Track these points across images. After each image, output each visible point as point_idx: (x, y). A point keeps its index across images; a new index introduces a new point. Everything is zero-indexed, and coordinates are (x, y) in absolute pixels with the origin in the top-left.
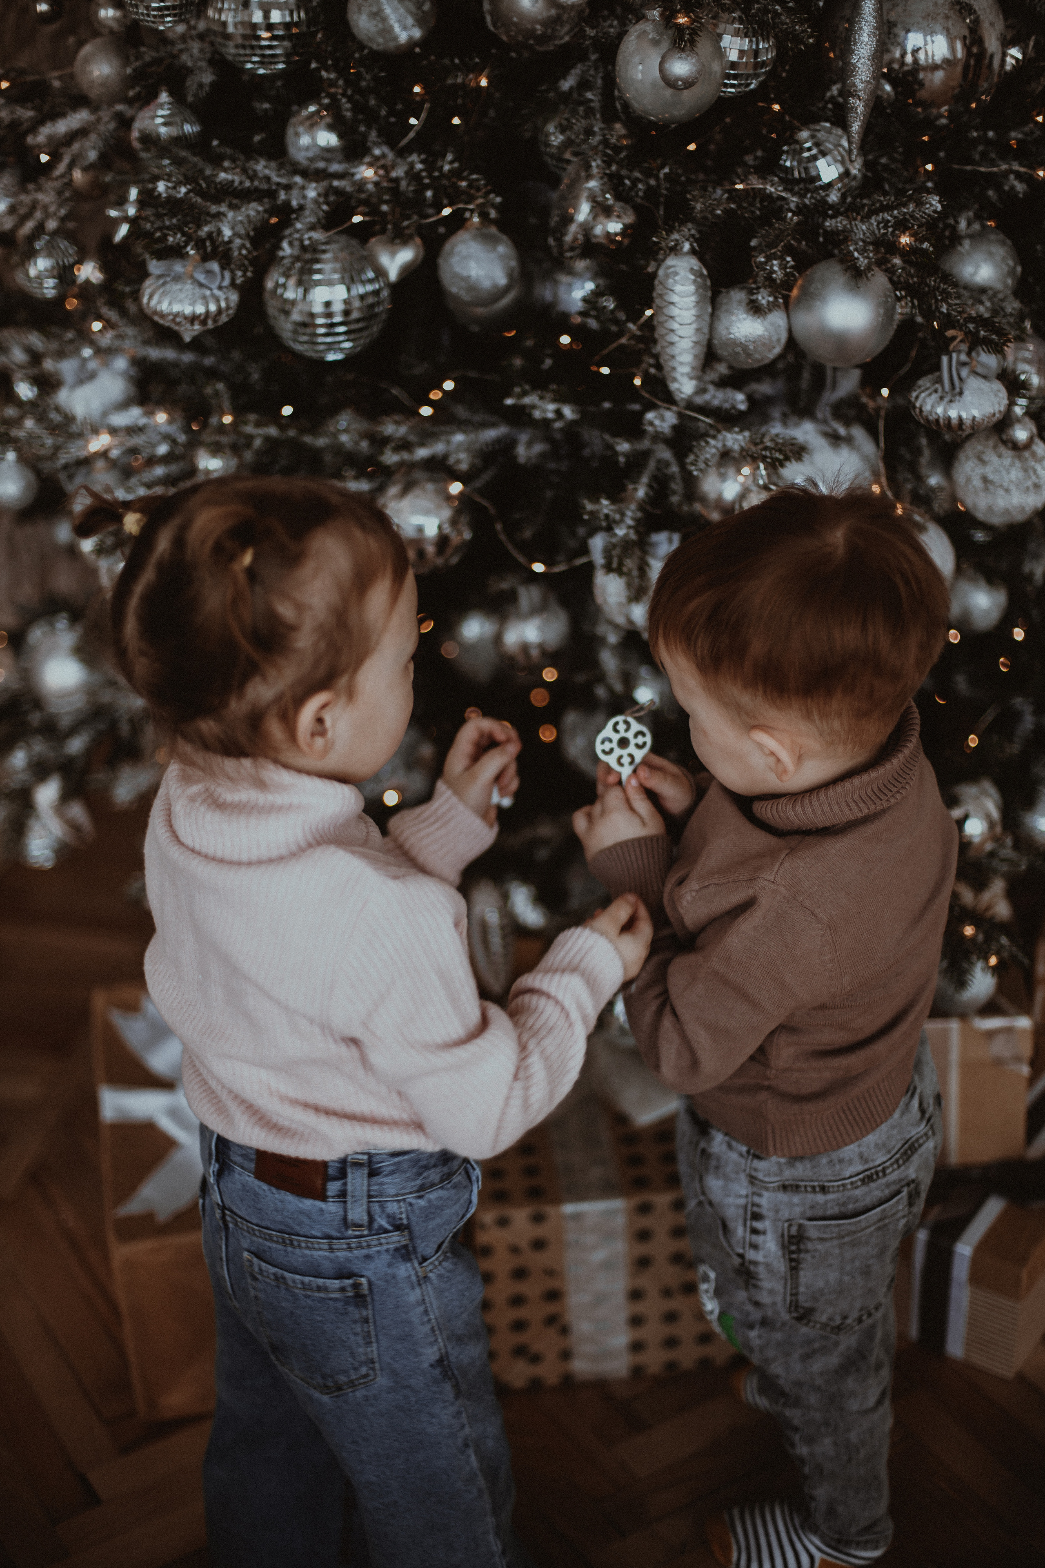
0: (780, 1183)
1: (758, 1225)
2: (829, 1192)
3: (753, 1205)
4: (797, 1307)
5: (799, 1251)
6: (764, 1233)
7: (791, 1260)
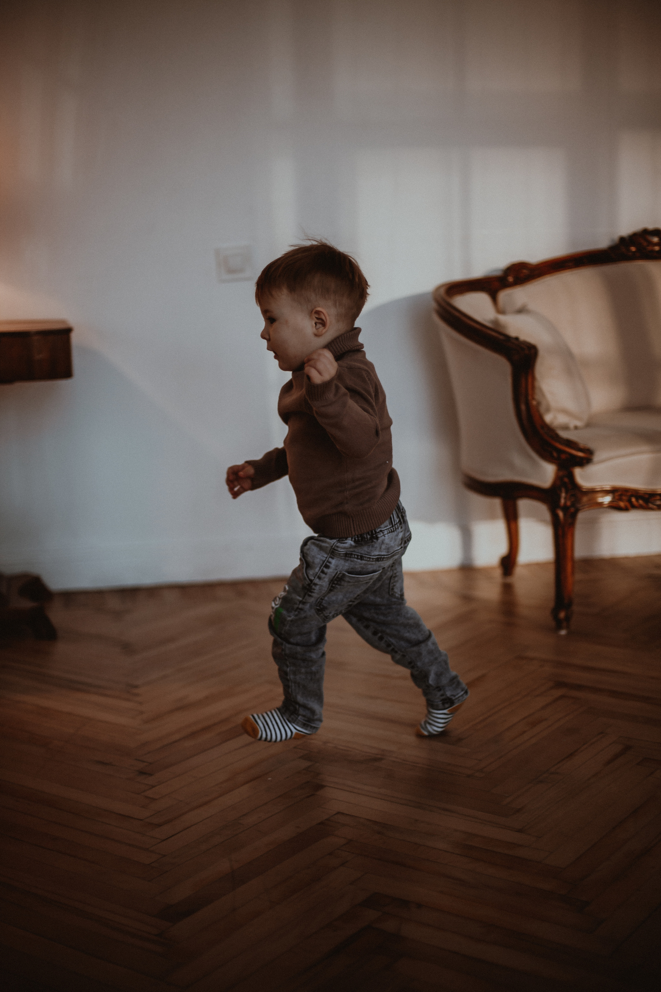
0: (345, 552)
1: (325, 570)
2: (363, 560)
3: (328, 561)
4: (320, 604)
5: (337, 584)
6: (326, 574)
7: (332, 586)
